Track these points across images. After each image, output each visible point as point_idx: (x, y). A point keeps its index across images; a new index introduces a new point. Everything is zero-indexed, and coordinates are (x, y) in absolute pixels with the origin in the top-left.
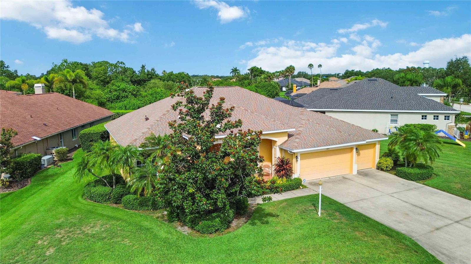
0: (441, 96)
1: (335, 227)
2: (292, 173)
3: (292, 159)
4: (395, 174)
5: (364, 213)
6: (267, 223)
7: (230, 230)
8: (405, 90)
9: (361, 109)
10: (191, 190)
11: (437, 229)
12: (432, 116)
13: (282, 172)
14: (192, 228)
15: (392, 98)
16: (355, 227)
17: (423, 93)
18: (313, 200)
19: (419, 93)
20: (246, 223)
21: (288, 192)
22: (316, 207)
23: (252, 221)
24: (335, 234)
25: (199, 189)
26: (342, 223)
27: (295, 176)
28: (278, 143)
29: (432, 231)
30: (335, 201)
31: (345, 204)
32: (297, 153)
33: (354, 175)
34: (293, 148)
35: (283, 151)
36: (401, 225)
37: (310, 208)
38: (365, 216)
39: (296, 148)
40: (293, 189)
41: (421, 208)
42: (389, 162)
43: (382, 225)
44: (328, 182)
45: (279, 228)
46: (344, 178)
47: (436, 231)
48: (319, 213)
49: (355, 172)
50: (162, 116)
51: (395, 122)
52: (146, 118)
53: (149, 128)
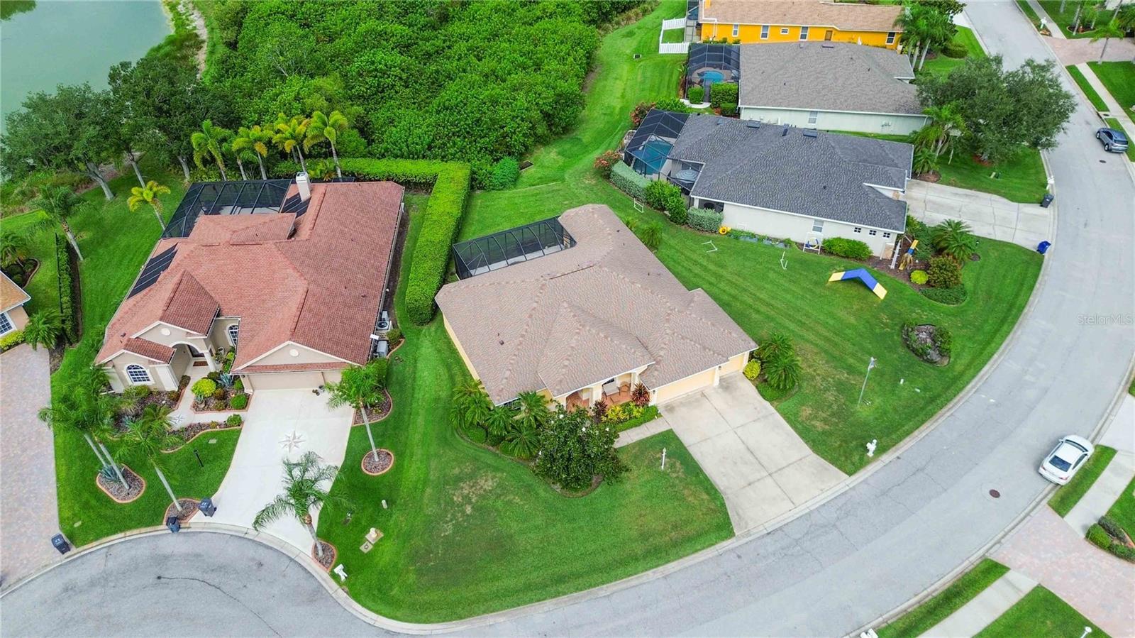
0: (895, 191)
1: (671, 484)
2: (648, 401)
5: (700, 462)
11: (749, 485)
12: (868, 232)
13: (639, 401)
15: (825, 187)
16: (686, 484)
17: (870, 182)
19: (866, 182)
21: (643, 425)
26: (678, 478)
27: (650, 404)
28: (638, 374)
30: (682, 443)
32: (654, 390)
33: (714, 388)
34: (650, 386)
37: (657, 456)
38: (699, 468)
39: (653, 386)
41: (751, 453)
44: (684, 405)
46: (702, 394)
47: (747, 488)
48: (663, 466)
49: (716, 383)
50: (519, 347)
51: (820, 230)
52: (501, 338)
53: (510, 370)
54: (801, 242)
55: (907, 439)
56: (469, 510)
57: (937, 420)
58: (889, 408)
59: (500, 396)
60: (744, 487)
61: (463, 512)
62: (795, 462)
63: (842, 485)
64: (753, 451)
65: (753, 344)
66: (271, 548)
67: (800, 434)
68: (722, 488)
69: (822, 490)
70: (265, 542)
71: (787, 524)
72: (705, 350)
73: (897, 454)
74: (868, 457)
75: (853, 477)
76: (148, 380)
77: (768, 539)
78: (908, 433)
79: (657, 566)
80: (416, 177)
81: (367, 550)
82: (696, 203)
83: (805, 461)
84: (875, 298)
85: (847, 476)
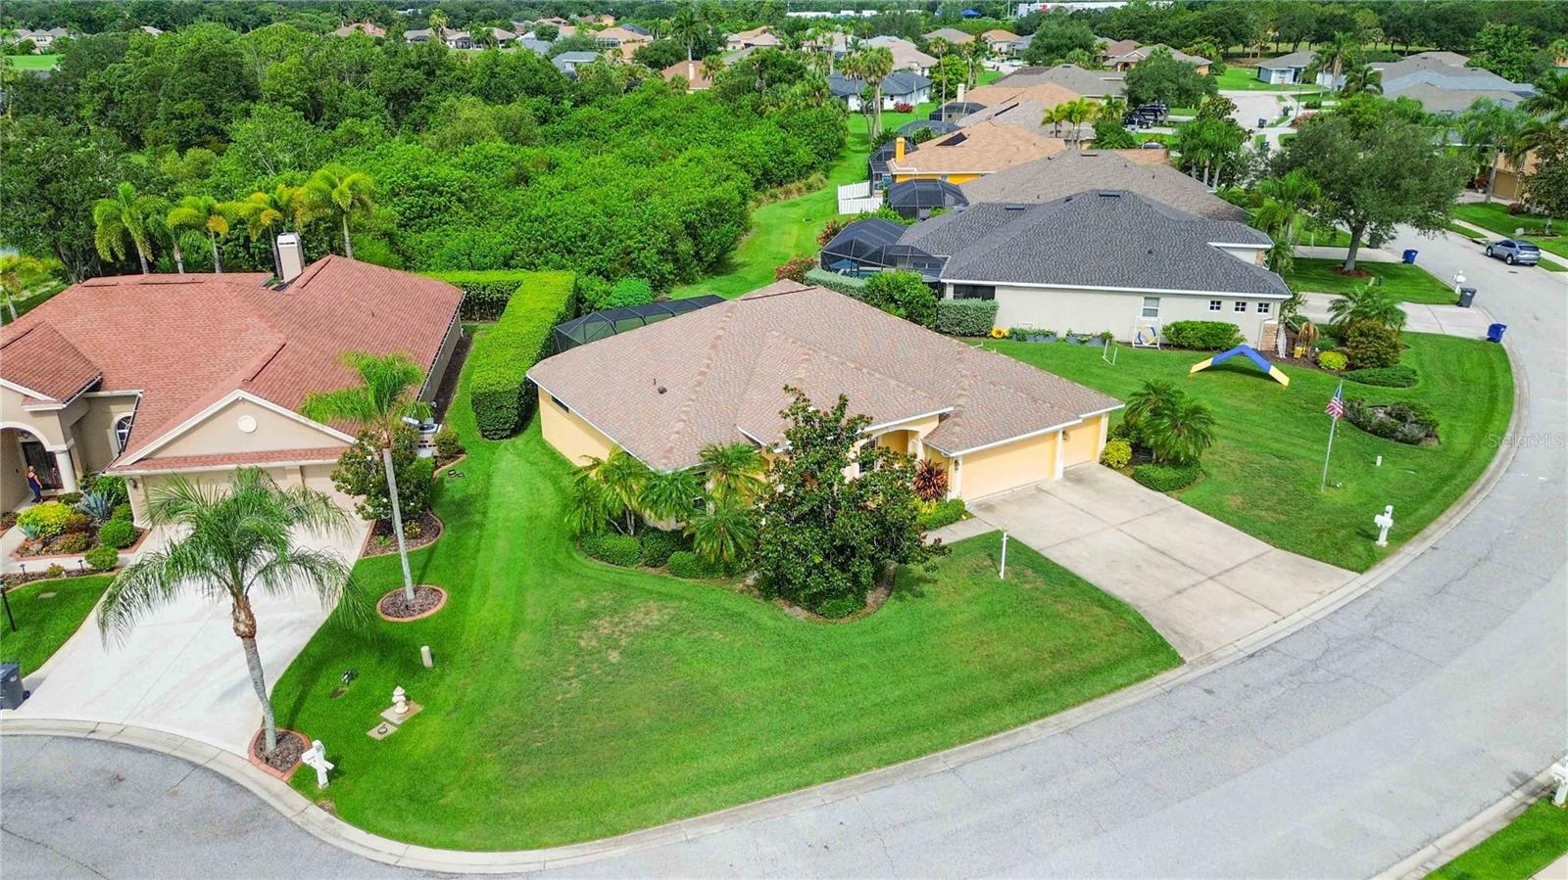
0: (1258, 249)
1: (1027, 597)
2: (946, 490)
3: (948, 467)
4: (1132, 477)
5: (1071, 569)
6: (922, 595)
7: (867, 610)
8: (1182, 230)
9: (1079, 284)
10: (818, 560)
11: (1179, 592)
12: (1233, 304)
13: (928, 491)
14: (810, 609)
15: (1150, 252)
16: (1057, 596)
17: (1219, 241)
18: (989, 544)
19: (1212, 241)
20: (888, 596)
21: (943, 528)
22: (995, 560)
23: (898, 592)
24: (1027, 610)
25: (827, 557)
26: (1037, 589)
27: (951, 496)
28: (922, 436)
29: (1171, 596)
30: (1026, 546)
31: (1042, 552)
32: (958, 456)
33: (1057, 482)
34: (951, 448)
35: (930, 451)
36: (1126, 587)
37: (985, 564)
38: (1072, 575)
39: (957, 448)
40: (951, 523)
41: (1163, 553)
42: (1123, 451)
43: (1097, 589)
44: (1011, 503)
45: (942, 604)
46: (1039, 490)
47: (1177, 597)
48: (1002, 574)
49: (1059, 475)
50: (698, 389)
51: (1154, 313)
52: (658, 385)
53: (684, 421)
54: (1126, 340)
55: (1433, 526)
56: (614, 657)
57: (1468, 503)
58: (1378, 491)
59: (668, 458)
61: (604, 662)
62: (1250, 560)
63: (1354, 585)
64: (1163, 550)
66: (150, 751)
67: (1239, 527)
69: (1320, 593)
70: (135, 743)
71: (1280, 641)
73: (1430, 543)
74: (1381, 547)
75: (1369, 575)
77: (1255, 663)
79: (1043, 715)
80: (484, 288)
81: (383, 736)
82: (949, 292)
83: (1264, 557)
84: (1277, 385)
85: (1355, 574)
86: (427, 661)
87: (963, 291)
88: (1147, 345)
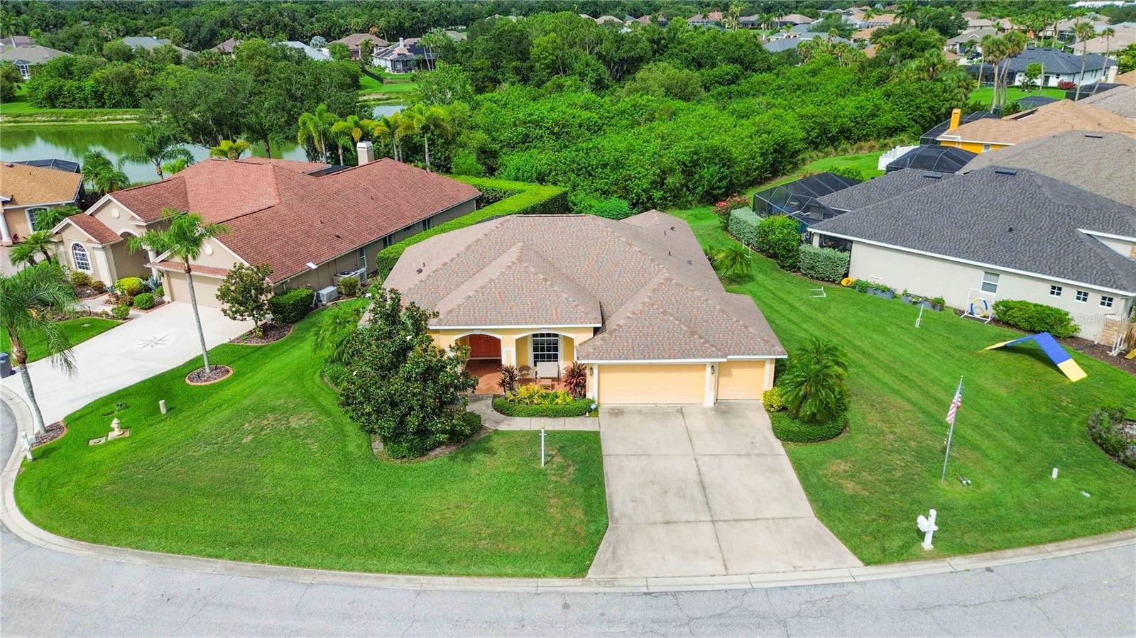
1: (540, 486)
11: (667, 523)
12: (1074, 293)
15: (1010, 230)
16: (562, 493)
17: (1091, 229)
19: (1083, 228)
20: (449, 453)
26: (556, 482)
28: (576, 342)
29: (656, 523)
30: (600, 449)
31: (605, 457)
33: (703, 408)
38: (601, 480)
39: (586, 357)
40: (572, 416)
41: (704, 489)
43: (603, 498)
47: (659, 526)
49: (709, 403)
51: (992, 288)
54: (962, 308)
55: (1026, 550)
56: (247, 439)
58: (1009, 500)
60: (654, 523)
61: (238, 440)
62: (772, 519)
63: (846, 572)
64: (706, 486)
65: (779, 348)
67: (806, 488)
68: (616, 514)
71: (690, 592)
72: (693, 335)
74: (918, 544)
75: (873, 570)
76: (87, 269)
77: (639, 601)
78: (1031, 543)
79: (420, 573)
80: (498, 191)
81: (93, 445)
82: (816, 241)
83: (791, 521)
84: (1061, 378)
85: (860, 563)
86: (163, 411)
87: (827, 242)
88: (978, 317)
